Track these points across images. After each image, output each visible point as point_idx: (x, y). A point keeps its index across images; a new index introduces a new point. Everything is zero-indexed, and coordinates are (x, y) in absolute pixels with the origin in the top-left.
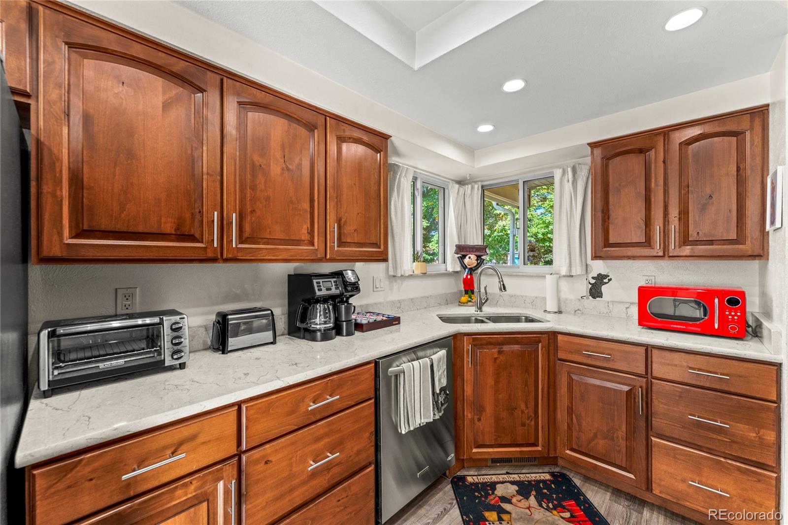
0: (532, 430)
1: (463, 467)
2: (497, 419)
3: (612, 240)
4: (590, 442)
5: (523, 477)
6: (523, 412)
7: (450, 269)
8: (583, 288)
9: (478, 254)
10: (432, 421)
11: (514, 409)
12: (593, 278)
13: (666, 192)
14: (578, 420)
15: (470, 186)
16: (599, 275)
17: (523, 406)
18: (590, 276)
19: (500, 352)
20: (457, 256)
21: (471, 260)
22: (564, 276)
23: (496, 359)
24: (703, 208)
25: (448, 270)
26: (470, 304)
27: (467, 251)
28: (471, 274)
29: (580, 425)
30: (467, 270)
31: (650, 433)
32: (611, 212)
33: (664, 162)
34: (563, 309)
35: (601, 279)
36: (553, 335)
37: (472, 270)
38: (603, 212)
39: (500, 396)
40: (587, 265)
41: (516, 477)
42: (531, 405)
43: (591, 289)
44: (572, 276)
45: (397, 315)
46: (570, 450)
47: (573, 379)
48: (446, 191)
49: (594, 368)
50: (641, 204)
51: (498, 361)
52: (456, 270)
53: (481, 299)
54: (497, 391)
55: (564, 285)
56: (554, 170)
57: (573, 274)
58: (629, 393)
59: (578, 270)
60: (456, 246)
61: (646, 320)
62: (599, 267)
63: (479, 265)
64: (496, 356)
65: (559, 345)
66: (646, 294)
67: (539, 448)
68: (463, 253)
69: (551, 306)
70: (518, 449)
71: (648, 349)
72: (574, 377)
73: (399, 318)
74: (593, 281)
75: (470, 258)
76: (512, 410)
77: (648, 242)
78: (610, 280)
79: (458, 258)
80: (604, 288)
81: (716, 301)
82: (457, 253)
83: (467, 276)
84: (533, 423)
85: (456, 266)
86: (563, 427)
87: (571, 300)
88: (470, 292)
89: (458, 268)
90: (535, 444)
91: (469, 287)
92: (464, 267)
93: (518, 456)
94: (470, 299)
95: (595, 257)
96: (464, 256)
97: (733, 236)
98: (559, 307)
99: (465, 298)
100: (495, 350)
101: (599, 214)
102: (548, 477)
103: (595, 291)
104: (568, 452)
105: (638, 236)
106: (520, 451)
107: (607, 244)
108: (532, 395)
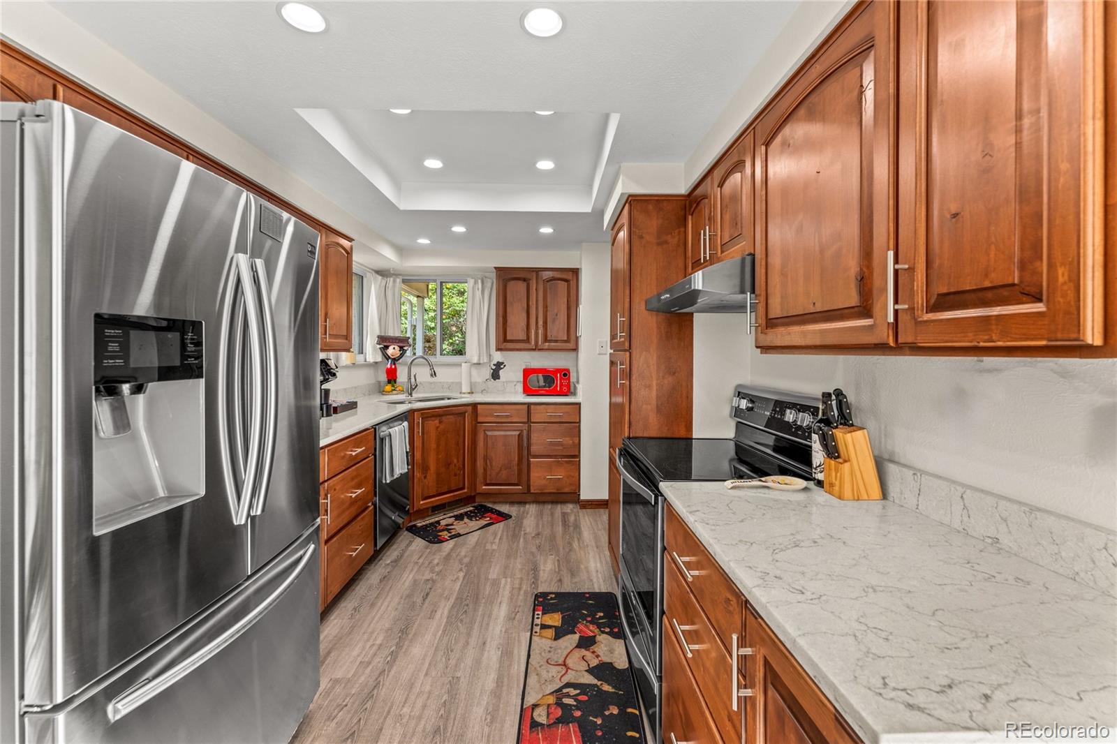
0: (461, 478)
1: (411, 521)
2: (438, 474)
3: (509, 338)
4: (498, 474)
5: (455, 513)
6: (455, 466)
7: (370, 359)
8: (487, 372)
9: (401, 345)
10: (406, 470)
11: (449, 465)
12: (494, 365)
13: (537, 308)
14: (491, 463)
15: (392, 279)
16: (498, 362)
17: (455, 461)
18: (492, 363)
19: (440, 422)
20: (379, 346)
21: (393, 351)
22: (474, 364)
23: (437, 427)
24: (554, 321)
25: (368, 360)
26: (394, 392)
27: (389, 342)
28: (395, 364)
29: (491, 466)
30: (390, 360)
31: (530, 457)
32: (508, 318)
33: (536, 290)
34: (473, 391)
35: (499, 366)
36: (475, 406)
37: (395, 360)
38: (503, 318)
39: (440, 456)
40: (490, 355)
41: (452, 514)
42: (461, 458)
43: (493, 373)
44: (480, 364)
45: (355, 401)
46: (485, 485)
47: (487, 435)
48: (365, 280)
49: (500, 424)
50: (524, 315)
51: (439, 429)
52: (377, 361)
53: (411, 385)
54: (438, 453)
55: (474, 372)
56: (468, 279)
57: (481, 362)
58: (519, 435)
59: (485, 359)
60: (378, 337)
61: (527, 391)
62: (498, 357)
63: (402, 356)
64: (438, 425)
65: (479, 412)
66: (527, 372)
67: (466, 491)
68: (385, 344)
69: (465, 389)
70: (452, 494)
71: (529, 405)
72: (489, 433)
73: (356, 402)
74: (494, 367)
75: (394, 348)
76: (448, 465)
77: (528, 340)
78: (505, 366)
79: (380, 348)
80: (501, 372)
81: (559, 375)
82: (379, 344)
83: (391, 366)
84: (462, 472)
85: (377, 356)
86: (480, 470)
87: (479, 383)
88: (393, 382)
89: (379, 358)
90: (463, 488)
91: (392, 376)
92: (387, 357)
93: (452, 499)
94: (393, 388)
95: (498, 349)
96: (387, 347)
97: (565, 338)
98: (471, 389)
99: (388, 388)
100: (437, 421)
101: (501, 319)
102: (472, 508)
103: (495, 375)
104: (484, 487)
105: (522, 336)
106: (454, 496)
107: (505, 340)
108: (462, 451)
